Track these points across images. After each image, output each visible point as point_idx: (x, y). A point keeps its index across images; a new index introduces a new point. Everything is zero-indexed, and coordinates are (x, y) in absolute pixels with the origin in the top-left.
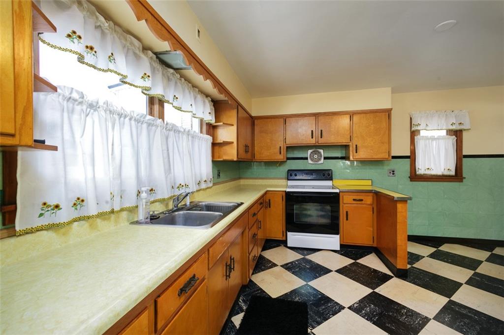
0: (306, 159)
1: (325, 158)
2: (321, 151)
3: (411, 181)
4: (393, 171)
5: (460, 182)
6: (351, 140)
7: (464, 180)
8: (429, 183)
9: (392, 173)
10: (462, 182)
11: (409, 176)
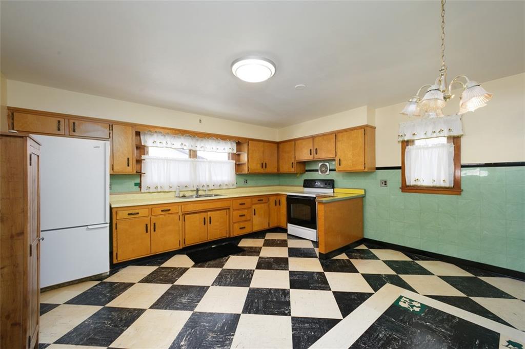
0: (317, 171)
1: (331, 170)
2: (327, 164)
3: (402, 192)
4: (385, 182)
5: (457, 195)
6: (336, 155)
7: (462, 193)
8: (422, 195)
9: (384, 183)
10: (460, 194)
11: (401, 186)
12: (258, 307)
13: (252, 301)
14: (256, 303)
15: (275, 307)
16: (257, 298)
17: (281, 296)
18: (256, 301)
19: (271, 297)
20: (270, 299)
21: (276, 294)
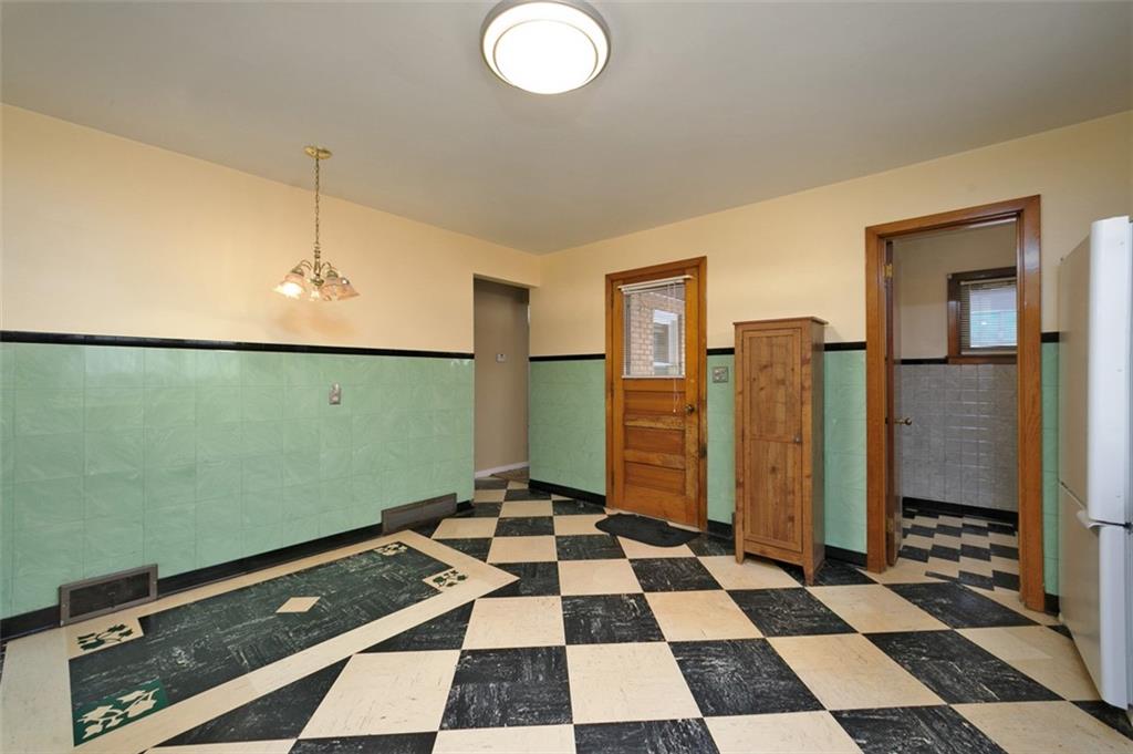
12: (534, 662)
13: (553, 677)
14: (541, 671)
15: (493, 666)
16: (540, 685)
17: (472, 699)
18: (541, 678)
19: (503, 692)
20: (506, 685)
21: (485, 704)
